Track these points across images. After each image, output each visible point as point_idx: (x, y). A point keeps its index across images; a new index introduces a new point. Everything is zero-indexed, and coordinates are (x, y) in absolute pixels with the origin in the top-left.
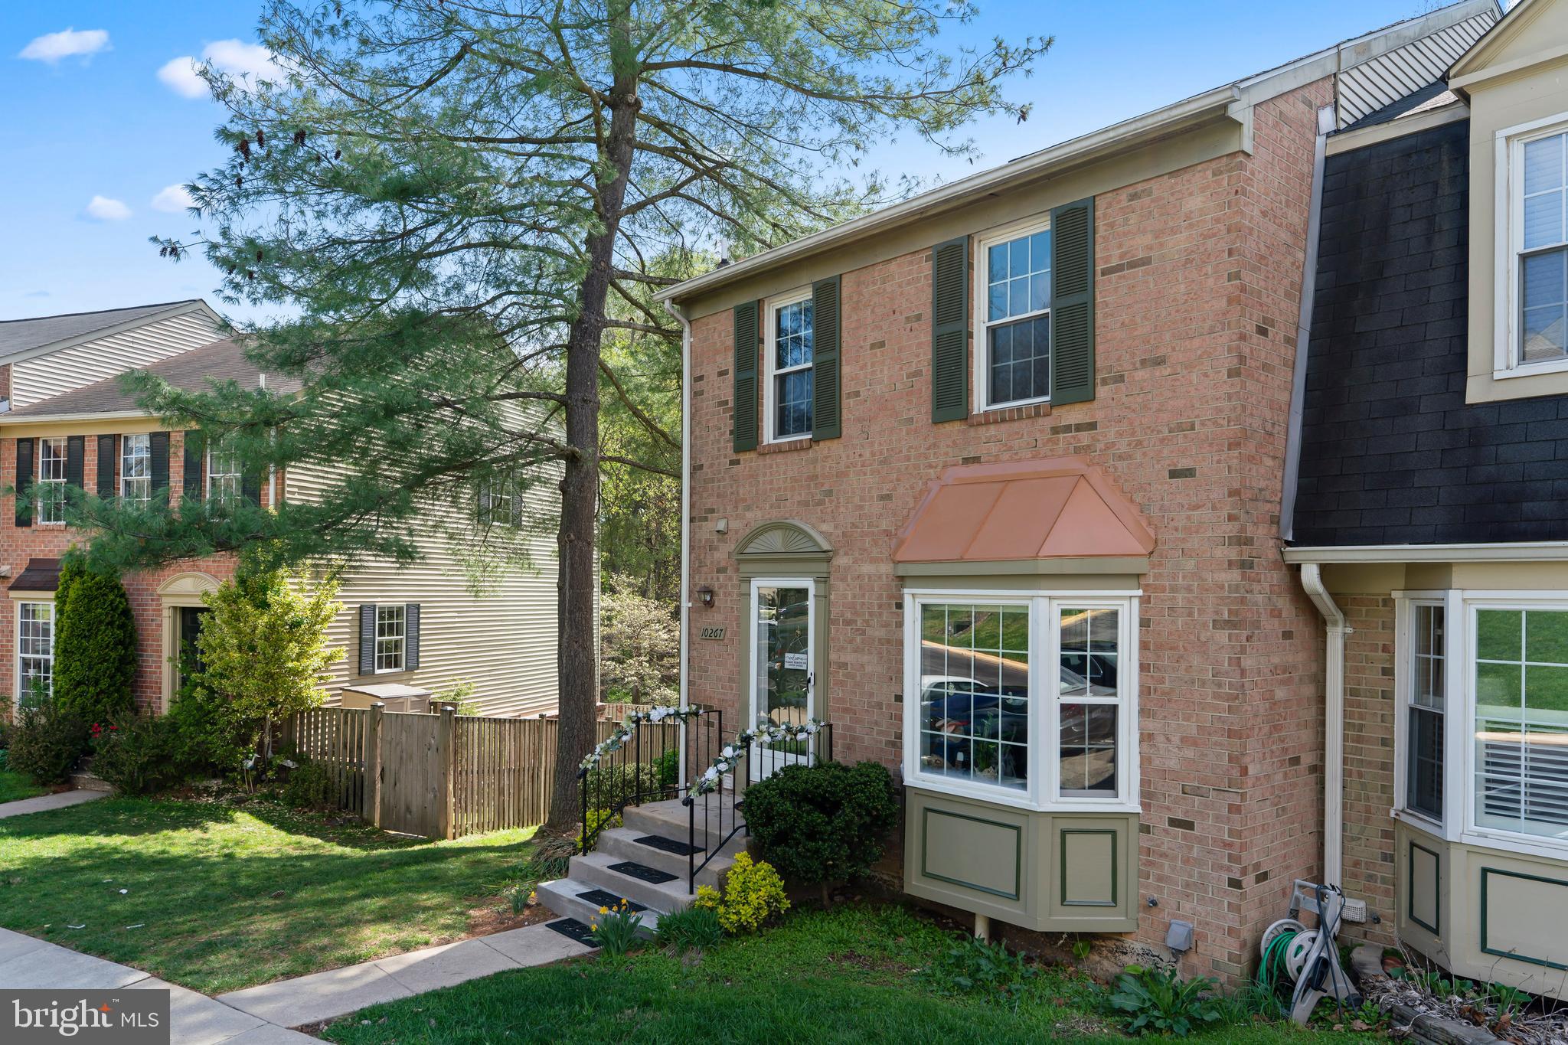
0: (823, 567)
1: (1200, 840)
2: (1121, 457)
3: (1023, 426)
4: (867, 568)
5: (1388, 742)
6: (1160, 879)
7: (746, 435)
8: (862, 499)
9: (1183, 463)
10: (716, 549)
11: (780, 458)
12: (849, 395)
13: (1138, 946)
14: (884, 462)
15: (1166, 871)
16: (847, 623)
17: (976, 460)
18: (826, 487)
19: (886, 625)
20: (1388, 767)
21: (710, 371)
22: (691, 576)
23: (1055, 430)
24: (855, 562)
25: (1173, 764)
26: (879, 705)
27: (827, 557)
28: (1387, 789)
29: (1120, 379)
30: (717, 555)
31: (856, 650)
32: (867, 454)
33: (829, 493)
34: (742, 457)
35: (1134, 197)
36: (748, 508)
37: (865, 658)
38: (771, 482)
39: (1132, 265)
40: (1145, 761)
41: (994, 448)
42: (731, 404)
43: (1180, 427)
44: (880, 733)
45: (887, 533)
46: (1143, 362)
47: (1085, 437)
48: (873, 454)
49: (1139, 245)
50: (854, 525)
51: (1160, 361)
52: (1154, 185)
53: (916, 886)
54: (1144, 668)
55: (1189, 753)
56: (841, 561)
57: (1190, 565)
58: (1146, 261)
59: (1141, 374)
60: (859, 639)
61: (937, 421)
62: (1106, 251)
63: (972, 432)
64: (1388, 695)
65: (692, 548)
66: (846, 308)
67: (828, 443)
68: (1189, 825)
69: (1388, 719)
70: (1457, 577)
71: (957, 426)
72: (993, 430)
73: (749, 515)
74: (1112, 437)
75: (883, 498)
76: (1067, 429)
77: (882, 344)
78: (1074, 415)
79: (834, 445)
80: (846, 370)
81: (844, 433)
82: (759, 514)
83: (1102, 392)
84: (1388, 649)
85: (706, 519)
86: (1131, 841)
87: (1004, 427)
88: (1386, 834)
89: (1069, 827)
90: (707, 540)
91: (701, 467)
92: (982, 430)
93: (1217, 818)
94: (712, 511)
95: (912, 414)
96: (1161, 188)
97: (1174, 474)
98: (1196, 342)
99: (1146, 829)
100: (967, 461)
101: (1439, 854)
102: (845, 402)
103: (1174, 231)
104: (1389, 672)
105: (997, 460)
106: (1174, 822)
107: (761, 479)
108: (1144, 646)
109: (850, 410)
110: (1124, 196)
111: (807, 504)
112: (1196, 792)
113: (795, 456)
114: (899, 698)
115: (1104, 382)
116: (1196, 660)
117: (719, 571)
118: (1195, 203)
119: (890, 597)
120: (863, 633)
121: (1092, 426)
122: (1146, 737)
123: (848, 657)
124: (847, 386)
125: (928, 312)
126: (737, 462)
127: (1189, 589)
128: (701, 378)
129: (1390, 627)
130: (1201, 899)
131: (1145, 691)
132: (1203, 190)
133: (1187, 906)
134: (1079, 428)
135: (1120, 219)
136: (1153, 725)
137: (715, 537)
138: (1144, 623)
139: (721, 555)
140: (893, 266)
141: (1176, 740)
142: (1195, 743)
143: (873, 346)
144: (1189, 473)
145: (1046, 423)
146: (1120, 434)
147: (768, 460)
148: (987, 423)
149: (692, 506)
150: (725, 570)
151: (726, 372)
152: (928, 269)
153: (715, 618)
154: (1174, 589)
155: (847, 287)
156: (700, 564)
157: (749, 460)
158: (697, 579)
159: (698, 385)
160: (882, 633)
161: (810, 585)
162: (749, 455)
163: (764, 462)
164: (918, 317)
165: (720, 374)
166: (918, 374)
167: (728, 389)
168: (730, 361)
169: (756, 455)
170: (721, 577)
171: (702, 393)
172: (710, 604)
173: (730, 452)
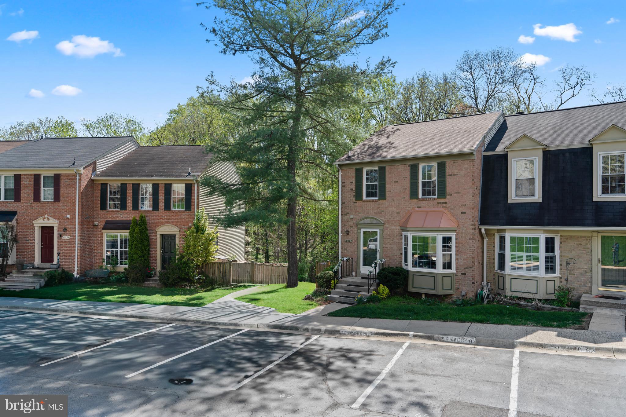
0: (382, 227)
1: (467, 276)
2: (452, 209)
3: (431, 202)
4: (393, 227)
5: (494, 259)
6: (459, 284)
7: (358, 196)
8: (392, 213)
9: (464, 211)
10: (350, 222)
11: (369, 203)
12: (388, 191)
13: (455, 296)
14: (398, 206)
15: (461, 282)
16: (388, 239)
17: (420, 207)
19: (398, 239)
20: (494, 263)
21: (347, 182)
22: (342, 228)
23: (438, 203)
24: (390, 226)
25: (462, 264)
26: (397, 256)
27: (383, 225)
28: (494, 267)
29: (451, 195)
30: (350, 223)
31: (390, 244)
32: (393, 204)
33: (383, 211)
35: (454, 163)
36: (359, 213)
37: (393, 246)
38: (366, 208)
39: (454, 175)
40: (456, 263)
41: (424, 205)
42: (354, 189)
43: (463, 205)
44: (397, 261)
45: (399, 220)
46: (456, 193)
47: (444, 205)
48: (395, 204)
49: (455, 172)
50: (389, 218)
51: (459, 193)
52: (458, 161)
53: (411, 289)
54: (456, 247)
55: (465, 261)
56: (387, 226)
57: (465, 229)
58: (457, 175)
59: (455, 195)
60: (391, 242)
61: (411, 199)
62: (448, 171)
63: (420, 202)
64: (494, 251)
65: (342, 221)
66: (387, 173)
67: (383, 201)
68: (465, 274)
69: (494, 255)
70: (507, 231)
71: (416, 200)
72: (424, 202)
73: (360, 215)
74: (450, 205)
75: (397, 213)
76: (441, 203)
77: (397, 182)
78: (442, 200)
79: (384, 201)
80: (387, 186)
81: (387, 198)
82: (363, 215)
83: (448, 197)
84: (494, 243)
85: (346, 215)
86: (454, 277)
87: (427, 201)
88: (494, 275)
89: (444, 276)
90: (347, 220)
91: (345, 203)
92: (422, 202)
93: (470, 272)
94: (348, 213)
95: (405, 197)
96: (459, 162)
97: (462, 213)
98: (466, 190)
99: (457, 275)
100: (418, 207)
101: (503, 277)
102: (387, 192)
103: (462, 170)
104: (494, 247)
105: (425, 207)
106: (462, 274)
107: (363, 207)
108: (456, 243)
109: (388, 195)
110: (452, 162)
111: (377, 213)
112: (466, 268)
113: (373, 203)
114: (401, 254)
115: (448, 195)
116: (466, 245)
117: (350, 227)
118: (466, 166)
119: (399, 233)
121: (446, 203)
122: (457, 259)
123: (388, 246)
124: (387, 189)
125: (409, 177)
126: (356, 203)
127: (465, 233)
128: (345, 183)
129: (494, 239)
130: (467, 287)
131: (456, 251)
132: (467, 164)
133: (465, 288)
134: (443, 203)
135: (451, 166)
136: (458, 257)
137: (349, 219)
138: (456, 239)
139: (351, 223)
140: (400, 166)
141: (462, 259)
143: (394, 182)
144: (465, 213)
145: (436, 202)
146: (451, 205)
147: (365, 203)
148: (423, 200)
149: (342, 212)
150: (352, 227)
151: (353, 182)
152: (409, 168)
153: (349, 238)
154: (462, 233)
155: (388, 169)
156: (345, 225)
157: (359, 203)
158: (343, 228)
159: (344, 184)
160: (397, 241)
161: (378, 231)
162: (359, 201)
163: (363, 203)
164: (406, 178)
165: (350, 182)
166: (406, 189)
167: (353, 186)
168: (354, 180)
169: (361, 202)
170: (351, 228)
171: (345, 186)
172: (348, 234)
173: (354, 200)
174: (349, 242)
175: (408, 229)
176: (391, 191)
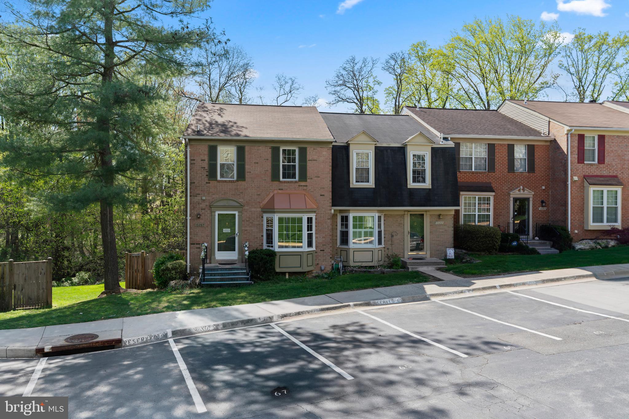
0: (241, 209)
1: (325, 252)
2: (311, 192)
3: (292, 184)
4: (253, 209)
5: (337, 236)
6: (319, 260)
7: (211, 176)
8: (252, 195)
9: (322, 194)
10: (201, 204)
11: (225, 183)
12: (248, 172)
13: (315, 272)
14: (258, 187)
15: (320, 258)
16: (248, 221)
17: (282, 189)
18: (241, 191)
19: (259, 221)
20: (336, 240)
21: (198, 159)
22: (191, 211)
23: (299, 186)
24: (250, 208)
25: (321, 241)
26: (257, 238)
27: (242, 206)
28: (337, 243)
29: (312, 179)
30: (201, 206)
31: (250, 227)
32: (253, 185)
33: (242, 193)
34: (211, 182)
35: (314, 149)
36: (214, 194)
37: (253, 228)
38: (222, 189)
39: (314, 160)
40: (316, 241)
42: (207, 168)
43: (322, 188)
44: (257, 243)
45: (259, 202)
47: (305, 188)
48: (255, 186)
49: (315, 157)
50: (249, 200)
51: (318, 177)
53: (278, 270)
54: (316, 226)
55: (324, 239)
56: (246, 208)
57: (324, 210)
58: (316, 160)
59: (315, 178)
61: (272, 181)
62: (309, 157)
63: (281, 184)
64: (337, 229)
65: (190, 204)
66: (246, 153)
67: (241, 182)
68: (324, 250)
69: (337, 233)
70: (351, 212)
71: (277, 182)
72: (286, 184)
73: (214, 196)
74: (310, 188)
75: (258, 195)
76: (302, 186)
77: (258, 163)
78: (303, 183)
79: (243, 183)
80: (247, 166)
81: (246, 180)
82: (218, 196)
83: (308, 180)
84: (337, 222)
85: (196, 196)
86: (315, 254)
87: (288, 184)
88: (336, 250)
89: (309, 253)
90: (196, 202)
91: (194, 183)
93: (328, 249)
94: (199, 194)
95: (266, 178)
96: (319, 149)
97: (321, 195)
98: (325, 175)
99: (316, 252)
100: (279, 189)
101: (347, 251)
102: (246, 173)
103: (321, 157)
104: (337, 225)
105: (287, 189)
106: (321, 250)
107: (218, 188)
108: (316, 223)
109: (247, 175)
110: (312, 148)
111: (234, 195)
112: (325, 245)
113: (230, 184)
114: (262, 236)
115: (309, 179)
116: (325, 225)
117: (202, 209)
118: (324, 153)
119: (261, 215)
120: (252, 223)
121: (306, 186)
122: (316, 238)
123: (248, 228)
124: (247, 170)
125: (270, 159)
126: (210, 183)
127: (323, 214)
128: (194, 160)
129: (337, 219)
130: (326, 262)
131: (316, 230)
132: (326, 151)
133: (323, 263)
134: (304, 186)
135: (311, 152)
136: (317, 235)
137: (200, 201)
138: (316, 219)
139: (203, 205)
140: (260, 147)
141: (321, 237)
142: (324, 238)
143: (255, 163)
144: (323, 195)
145: (297, 184)
146: (311, 188)
147: (221, 184)
148: (284, 183)
149: (190, 193)
150: (204, 209)
151: (205, 160)
152: (270, 150)
153: (201, 221)
154: (321, 214)
155: (247, 149)
156: (194, 208)
157: (213, 183)
158: (193, 211)
159: (193, 162)
160: (258, 223)
161: (237, 213)
162: (213, 182)
163: (218, 184)
164: (267, 159)
165: (202, 160)
166: (267, 171)
167: (206, 165)
168: (206, 158)
169: (215, 182)
170: (203, 211)
171: (194, 164)
172: (199, 218)
173: (206, 180)
174: (201, 226)
175: (275, 210)
176: (250, 172)
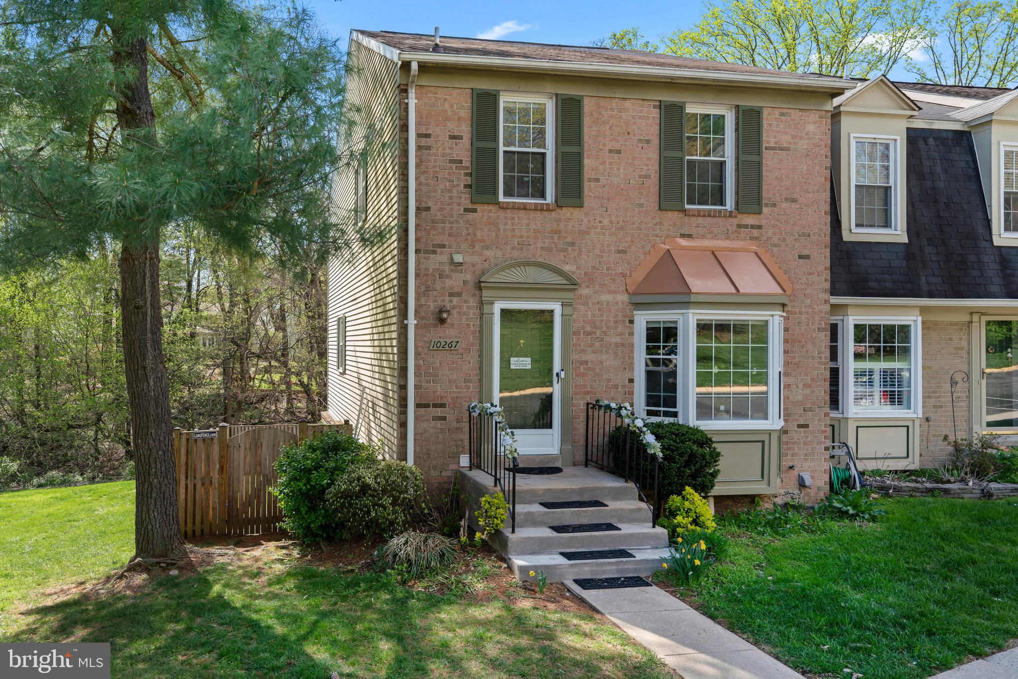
0: (570, 295)
1: (812, 432)
2: (775, 245)
3: (720, 221)
4: (605, 297)
6: (793, 455)
7: (480, 189)
8: (602, 251)
9: (805, 252)
10: (448, 277)
11: (522, 214)
12: (590, 180)
13: (782, 491)
14: (621, 229)
15: (796, 450)
16: (589, 333)
17: (691, 236)
18: (569, 240)
19: (621, 334)
21: (440, 133)
22: (417, 299)
23: (737, 226)
24: (595, 292)
25: (800, 398)
26: (616, 387)
27: (572, 288)
29: (774, 205)
30: (448, 283)
31: (595, 352)
32: (606, 221)
33: (573, 244)
34: (479, 207)
35: (782, 114)
36: (487, 248)
37: (604, 357)
38: (514, 230)
39: (781, 149)
40: (786, 398)
41: (701, 231)
42: (466, 162)
43: (804, 235)
45: (623, 275)
46: (786, 199)
47: (756, 232)
48: (611, 222)
49: (785, 140)
50: (594, 268)
51: (794, 201)
52: (792, 112)
54: (785, 352)
55: (808, 391)
56: (584, 291)
57: (808, 301)
58: (787, 149)
59: (784, 205)
60: (597, 344)
61: (661, 209)
62: (768, 138)
63: (686, 219)
65: (417, 275)
66: (587, 121)
67: (570, 210)
68: (807, 426)
70: (850, 311)
71: (676, 214)
72: (700, 220)
73: (487, 253)
74: (770, 234)
75: (619, 252)
76: (746, 226)
77: (619, 152)
78: (750, 220)
79: (577, 212)
80: (587, 162)
81: (586, 204)
82: (499, 253)
83: (765, 210)
85: (435, 252)
86: (782, 438)
87: (708, 219)
90: (435, 270)
91: (428, 209)
92: (693, 219)
93: (820, 420)
94: (444, 246)
95: (643, 201)
96: (795, 115)
97: (800, 257)
98: (811, 195)
99: (785, 432)
100: (683, 236)
102: (586, 184)
103: (801, 138)
105: (703, 237)
106: (799, 426)
107: (502, 227)
108: (786, 341)
109: (589, 190)
110: (777, 112)
111: (550, 250)
112: (810, 410)
113: (538, 214)
114: (631, 381)
115: (766, 205)
116: (810, 347)
117: (451, 295)
118: (810, 128)
119: (625, 316)
120: (602, 340)
121: (760, 227)
122: (786, 387)
123: (589, 357)
124: (587, 173)
125: (655, 141)
126: (475, 211)
127: (807, 313)
128: (428, 136)
130: (812, 460)
131: (786, 364)
132: (815, 123)
133: (806, 465)
134: (753, 227)
135: (775, 123)
136: (790, 380)
137: (447, 268)
138: (786, 330)
139: (455, 281)
140: (628, 104)
141: (801, 386)
142: (809, 386)
143: (611, 151)
144: (807, 257)
145: (735, 221)
146: (774, 233)
147: (509, 214)
148: (699, 215)
149: (417, 240)
150: (459, 294)
151: (460, 138)
152: (655, 113)
153: (448, 333)
154: (800, 313)
155: (588, 105)
156: (428, 289)
157: (485, 212)
158: (423, 301)
159: (424, 141)
160: (618, 340)
161: (557, 307)
162: (486, 207)
163: (501, 214)
164: (648, 142)
165: (452, 137)
166: (647, 177)
167: (463, 151)
168: (465, 130)
169: (493, 208)
170: (455, 300)
171: (429, 148)
172: (442, 321)
173: (466, 202)
174: (450, 347)
175: (693, 298)
176: (597, 180)
